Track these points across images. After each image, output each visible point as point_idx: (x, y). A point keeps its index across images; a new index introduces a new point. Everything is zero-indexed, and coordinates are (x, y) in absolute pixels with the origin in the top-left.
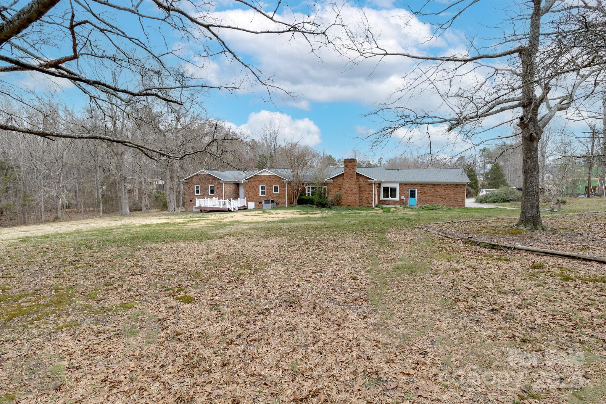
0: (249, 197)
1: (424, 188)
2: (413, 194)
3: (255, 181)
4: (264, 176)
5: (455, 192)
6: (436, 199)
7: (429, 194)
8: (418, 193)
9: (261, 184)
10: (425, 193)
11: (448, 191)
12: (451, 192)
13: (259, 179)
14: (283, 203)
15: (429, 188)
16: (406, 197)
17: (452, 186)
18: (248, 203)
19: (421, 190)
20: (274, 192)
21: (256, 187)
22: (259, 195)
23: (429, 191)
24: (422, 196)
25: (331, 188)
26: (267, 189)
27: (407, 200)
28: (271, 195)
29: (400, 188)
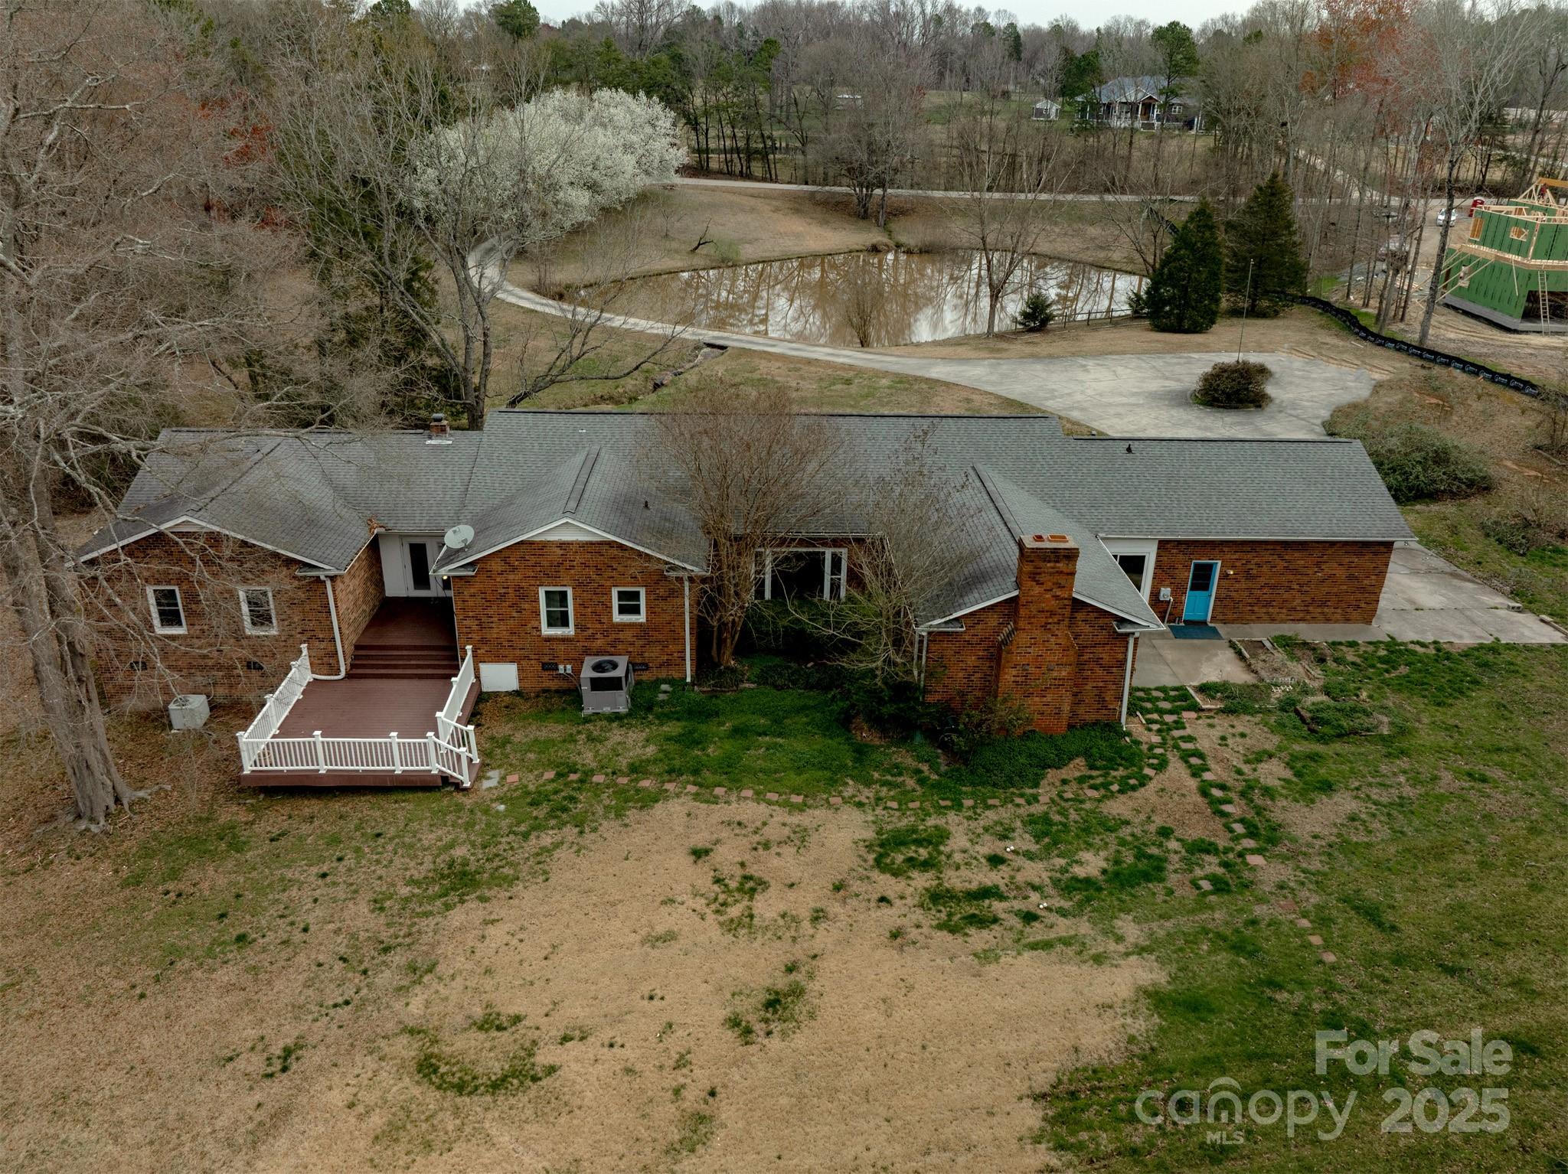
0: (484, 641)
1: (1250, 556)
2: (1202, 580)
3: (514, 569)
4: (562, 545)
5: (1352, 571)
6: (1286, 596)
7: (1262, 581)
8: (1224, 576)
9: (546, 580)
10: (1249, 576)
11: (1330, 568)
12: (1341, 573)
13: (533, 559)
14: (668, 664)
15: (1267, 556)
16: (1178, 591)
17: (1349, 548)
18: (482, 666)
19: (1238, 564)
20: (617, 618)
21: (523, 597)
22: (538, 629)
23: (1265, 569)
24: (1237, 586)
25: (949, 653)
26: (580, 605)
27: (1178, 603)
28: (605, 633)
29: (1158, 556)
